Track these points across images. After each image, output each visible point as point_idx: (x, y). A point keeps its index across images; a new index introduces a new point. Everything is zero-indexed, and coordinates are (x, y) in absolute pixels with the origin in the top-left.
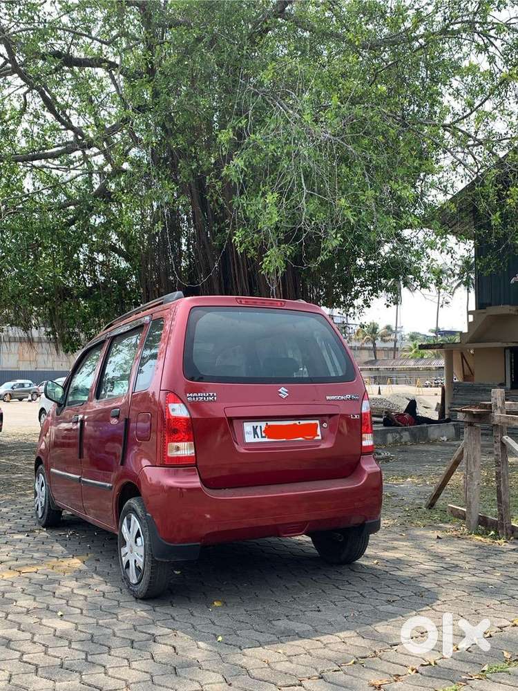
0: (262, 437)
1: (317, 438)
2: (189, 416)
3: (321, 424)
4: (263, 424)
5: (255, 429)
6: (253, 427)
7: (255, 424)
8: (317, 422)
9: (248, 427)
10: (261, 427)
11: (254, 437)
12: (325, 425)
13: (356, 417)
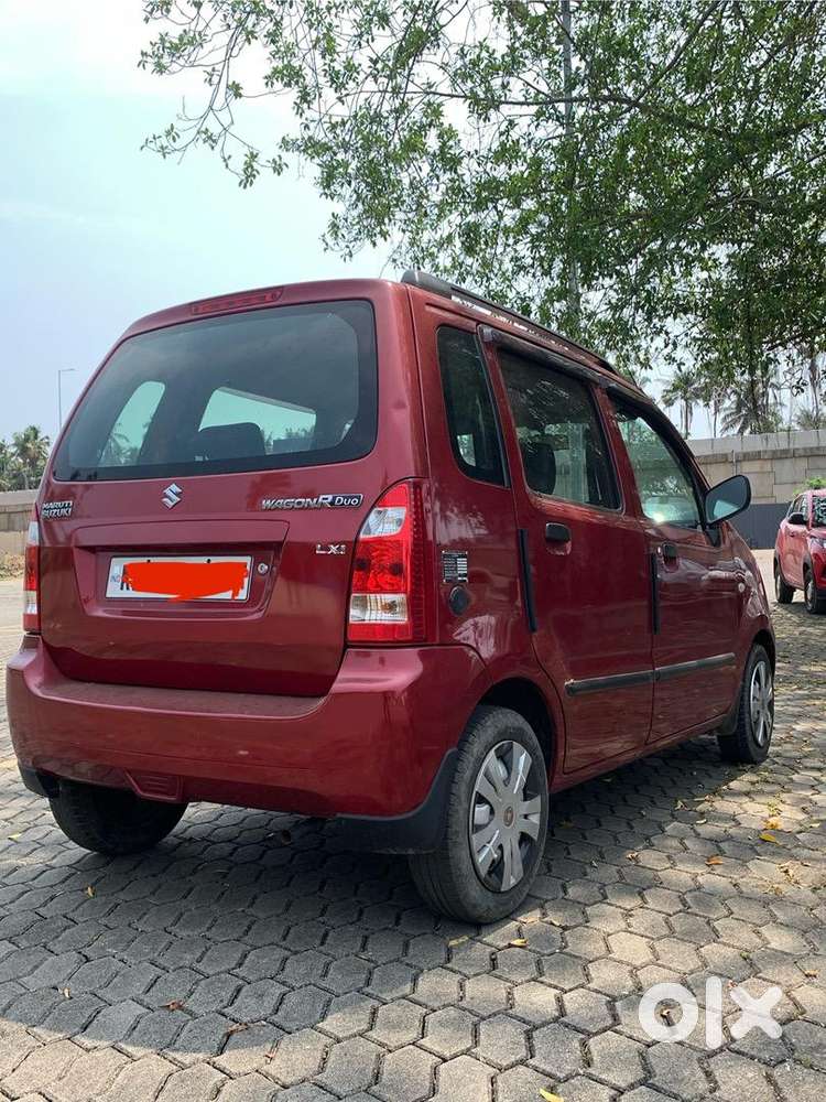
3: (255, 564)
6: (125, 566)
7: (128, 561)
8: (247, 560)
11: (122, 589)
12: (263, 568)
13: (333, 549)
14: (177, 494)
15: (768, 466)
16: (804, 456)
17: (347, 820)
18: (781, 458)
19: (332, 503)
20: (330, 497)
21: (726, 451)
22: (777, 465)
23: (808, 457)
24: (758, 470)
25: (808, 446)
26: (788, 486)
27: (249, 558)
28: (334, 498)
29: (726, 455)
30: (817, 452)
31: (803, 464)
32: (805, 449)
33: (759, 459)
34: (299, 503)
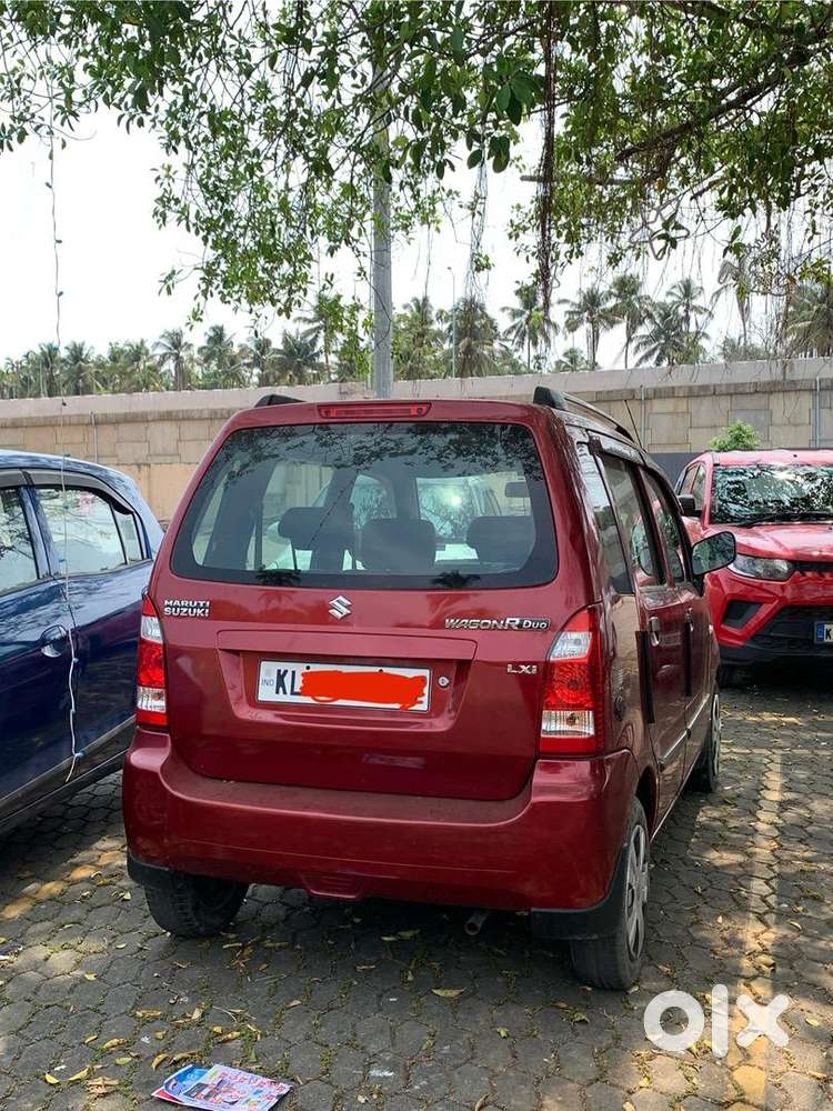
0: (293, 693)
1: (417, 707)
2: (160, 642)
3: (435, 678)
4: (300, 668)
5: (281, 677)
6: (279, 671)
7: (283, 666)
8: (426, 673)
9: (268, 670)
10: (294, 672)
11: (277, 692)
12: (444, 681)
13: (524, 668)
14: (347, 607)
15: (682, 406)
16: (727, 394)
17: (541, 913)
18: (698, 396)
19: (520, 626)
20: (518, 621)
21: (633, 386)
22: (694, 404)
23: (731, 395)
24: (671, 410)
25: (731, 382)
26: (705, 430)
27: (428, 671)
28: (522, 621)
29: (633, 391)
30: (741, 389)
31: (725, 403)
32: (728, 385)
33: (673, 397)
34: (486, 624)
